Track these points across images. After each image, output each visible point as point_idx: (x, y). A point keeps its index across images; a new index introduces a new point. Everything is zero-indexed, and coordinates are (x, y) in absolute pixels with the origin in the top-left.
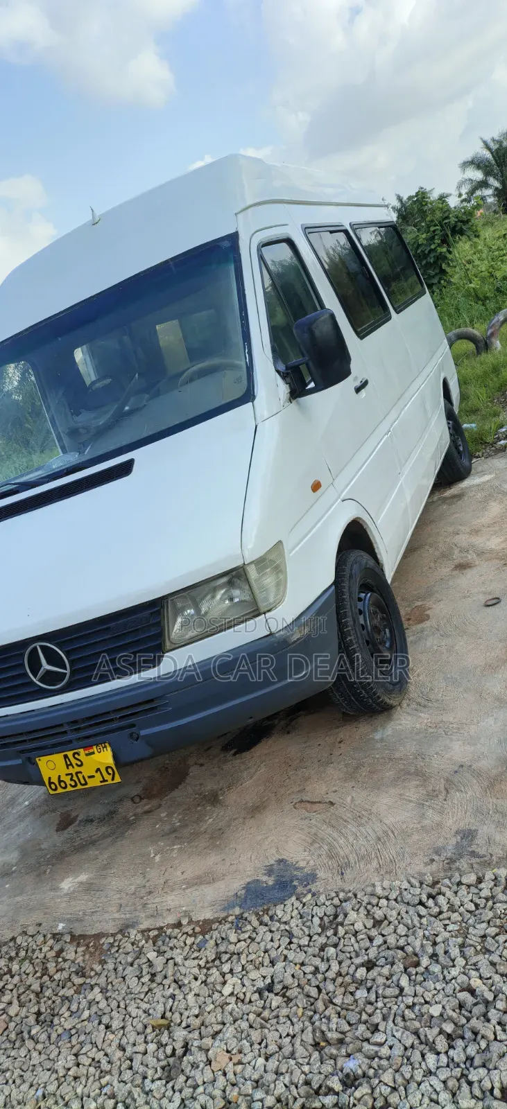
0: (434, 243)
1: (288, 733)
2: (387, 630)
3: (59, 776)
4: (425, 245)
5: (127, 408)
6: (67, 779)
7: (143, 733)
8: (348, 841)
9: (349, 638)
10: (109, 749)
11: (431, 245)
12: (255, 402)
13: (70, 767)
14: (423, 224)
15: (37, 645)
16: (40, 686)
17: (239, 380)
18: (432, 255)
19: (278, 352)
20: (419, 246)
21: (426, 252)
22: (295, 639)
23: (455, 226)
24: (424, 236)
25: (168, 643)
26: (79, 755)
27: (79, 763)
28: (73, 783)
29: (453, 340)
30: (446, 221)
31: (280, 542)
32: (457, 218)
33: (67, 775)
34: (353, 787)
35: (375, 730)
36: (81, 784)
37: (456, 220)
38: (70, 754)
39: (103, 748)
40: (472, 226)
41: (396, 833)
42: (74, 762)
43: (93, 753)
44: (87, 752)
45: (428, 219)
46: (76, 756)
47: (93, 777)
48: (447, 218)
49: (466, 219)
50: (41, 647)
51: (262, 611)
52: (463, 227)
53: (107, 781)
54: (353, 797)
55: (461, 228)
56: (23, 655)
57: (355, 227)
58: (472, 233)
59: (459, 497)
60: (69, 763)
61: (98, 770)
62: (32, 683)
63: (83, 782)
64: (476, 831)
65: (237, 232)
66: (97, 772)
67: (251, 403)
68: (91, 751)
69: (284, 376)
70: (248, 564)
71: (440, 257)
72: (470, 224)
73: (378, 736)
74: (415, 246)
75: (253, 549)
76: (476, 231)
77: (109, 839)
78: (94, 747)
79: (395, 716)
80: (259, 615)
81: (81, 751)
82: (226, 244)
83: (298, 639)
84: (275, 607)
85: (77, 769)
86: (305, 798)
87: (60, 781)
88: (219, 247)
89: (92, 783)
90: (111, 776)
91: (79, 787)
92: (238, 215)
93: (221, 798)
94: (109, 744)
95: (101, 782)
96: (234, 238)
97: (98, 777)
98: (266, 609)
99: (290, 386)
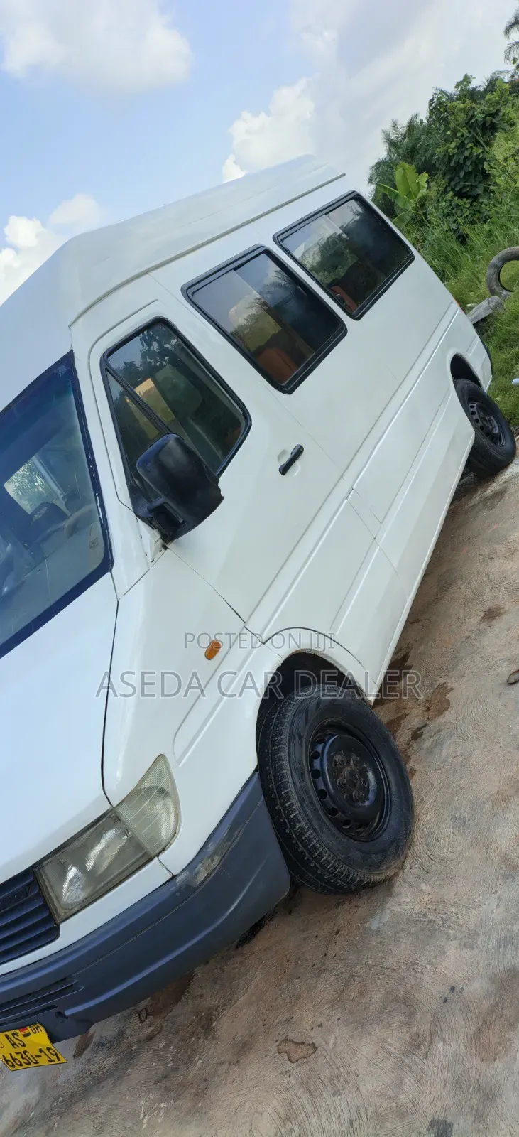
0: (467, 149)
1: (290, 912)
2: (370, 775)
3: (10, 1054)
4: (457, 154)
5: (6, 589)
6: (18, 1057)
7: (68, 1013)
8: (320, 1121)
9: (298, 826)
10: (42, 1028)
11: (463, 152)
12: (113, 570)
13: (16, 1046)
14: (449, 133)
17: (94, 545)
18: (468, 163)
19: (137, 492)
20: (450, 158)
21: (461, 162)
22: (202, 880)
23: (484, 123)
24: (453, 145)
25: (61, 912)
26: (18, 1035)
27: (22, 1043)
28: (25, 1061)
29: (499, 265)
30: (473, 120)
31: (161, 756)
32: (483, 112)
33: (16, 1053)
34: (339, 1019)
35: (373, 914)
37: (483, 115)
38: (10, 1034)
39: (37, 1029)
40: (504, 115)
41: (369, 1113)
42: (16, 1041)
43: (29, 1034)
44: (24, 1033)
45: (452, 125)
46: (16, 1036)
47: (40, 1056)
48: (473, 116)
49: (494, 111)
51: (153, 854)
52: (494, 121)
53: (53, 1060)
54: (335, 1038)
55: (491, 122)
57: (280, 238)
58: (506, 124)
59: (500, 494)
60: (13, 1042)
61: (41, 1051)
63: (33, 1061)
64: (451, 1125)
65: (72, 351)
67: (109, 574)
68: (27, 1032)
69: (149, 522)
70: (118, 805)
71: (477, 161)
72: (501, 114)
73: (374, 924)
74: (446, 159)
75: (121, 782)
76: (510, 119)
77: (110, 1082)
78: (28, 1028)
79: (396, 889)
80: (151, 859)
81: (17, 1031)
82: (63, 369)
83: (206, 878)
84: (169, 843)
85: (23, 1048)
86: (291, 1035)
87: (13, 1059)
88: (55, 374)
89: (42, 1062)
90: (55, 1056)
91: (33, 1064)
92: (72, 328)
93: (214, 1024)
94: (41, 1024)
95: (49, 1061)
96: (68, 359)
97: (44, 1057)
98: (157, 851)
99: (159, 530)
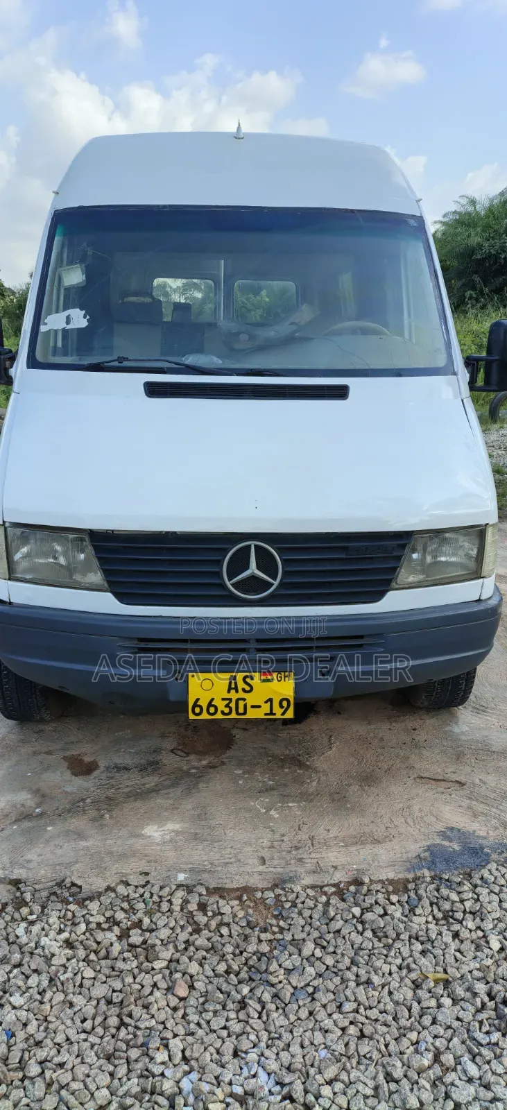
3: (213, 699)
6: (221, 705)
10: (293, 679)
13: (233, 692)
15: (253, 543)
16: (230, 591)
26: (252, 678)
27: (248, 688)
28: (227, 710)
33: (223, 699)
36: (238, 713)
38: (240, 676)
39: (285, 677)
42: (241, 685)
43: (271, 680)
44: (263, 678)
46: (248, 680)
47: (259, 707)
50: (255, 546)
53: (275, 714)
56: (226, 551)
60: (233, 686)
62: (223, 586)
63: (241, 710)
66: (266, 702)
68: (269, 677)
78: (275, 674)
81: (254, 675)
85: (241, 694)
87: (210, 705)
89: (252, 714)
90: (283, 710)
91: (233, 715)
95: (266, 714)
97: (266, 708)
